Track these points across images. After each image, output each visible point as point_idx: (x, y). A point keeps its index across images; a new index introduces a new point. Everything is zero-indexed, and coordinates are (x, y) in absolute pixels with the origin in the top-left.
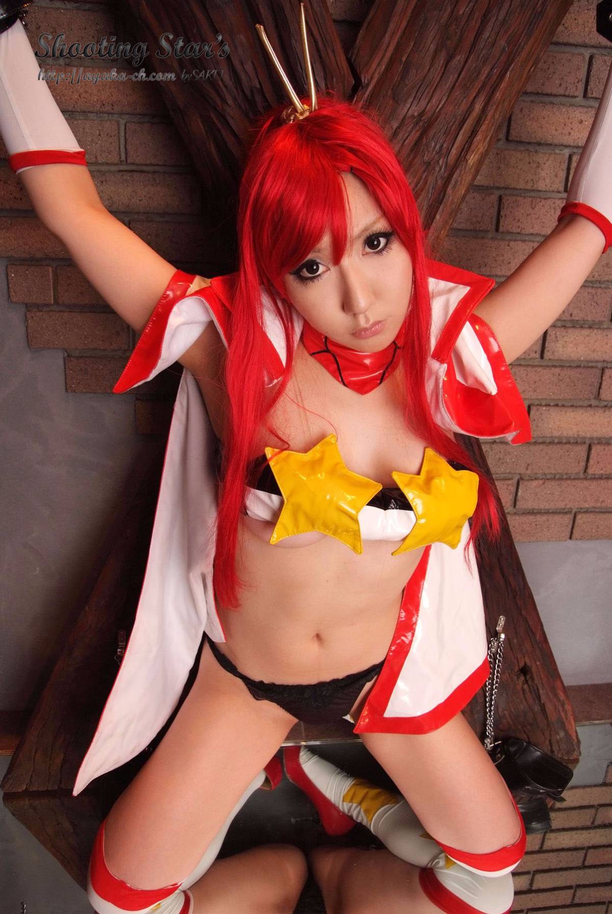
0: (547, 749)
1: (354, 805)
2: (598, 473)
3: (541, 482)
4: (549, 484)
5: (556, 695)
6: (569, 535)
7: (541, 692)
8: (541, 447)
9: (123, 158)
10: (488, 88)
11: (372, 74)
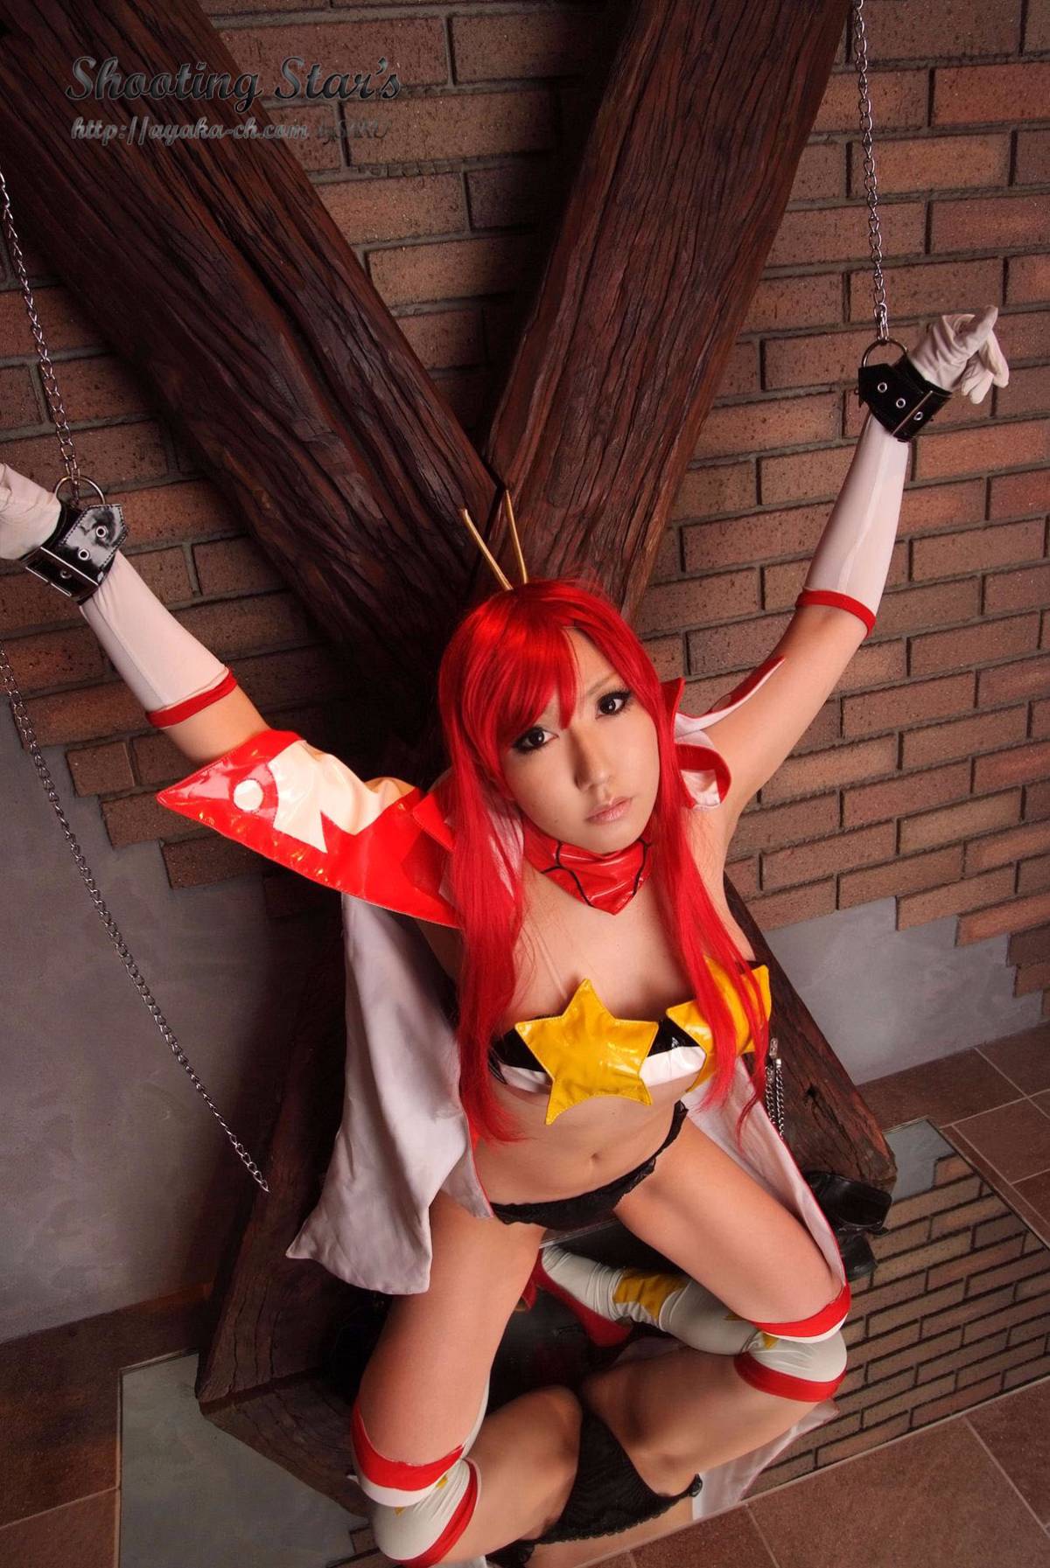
0: (855, 1175)
1: (631, 1304)
2: (858, 823)
3: (789, 852)
4: (799, 852)
5: (854, 1110)
6: (834, 905)
7: (836, 1112)
8: (782, 810)
11: (517, 473)
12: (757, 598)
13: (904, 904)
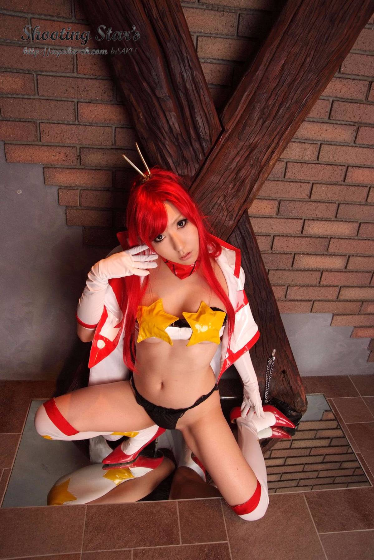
0: (292, 405)
2: (325, 284)
3: (298, 287)
4: (302, 289)
5: (297, 383)
6: (310, 311)
7: (290, 381)
8: (299, 272)
9: (113, 143)
10: (280, 134)
11: (230, 126)
12: (308, 194)
13: (335, 317)
